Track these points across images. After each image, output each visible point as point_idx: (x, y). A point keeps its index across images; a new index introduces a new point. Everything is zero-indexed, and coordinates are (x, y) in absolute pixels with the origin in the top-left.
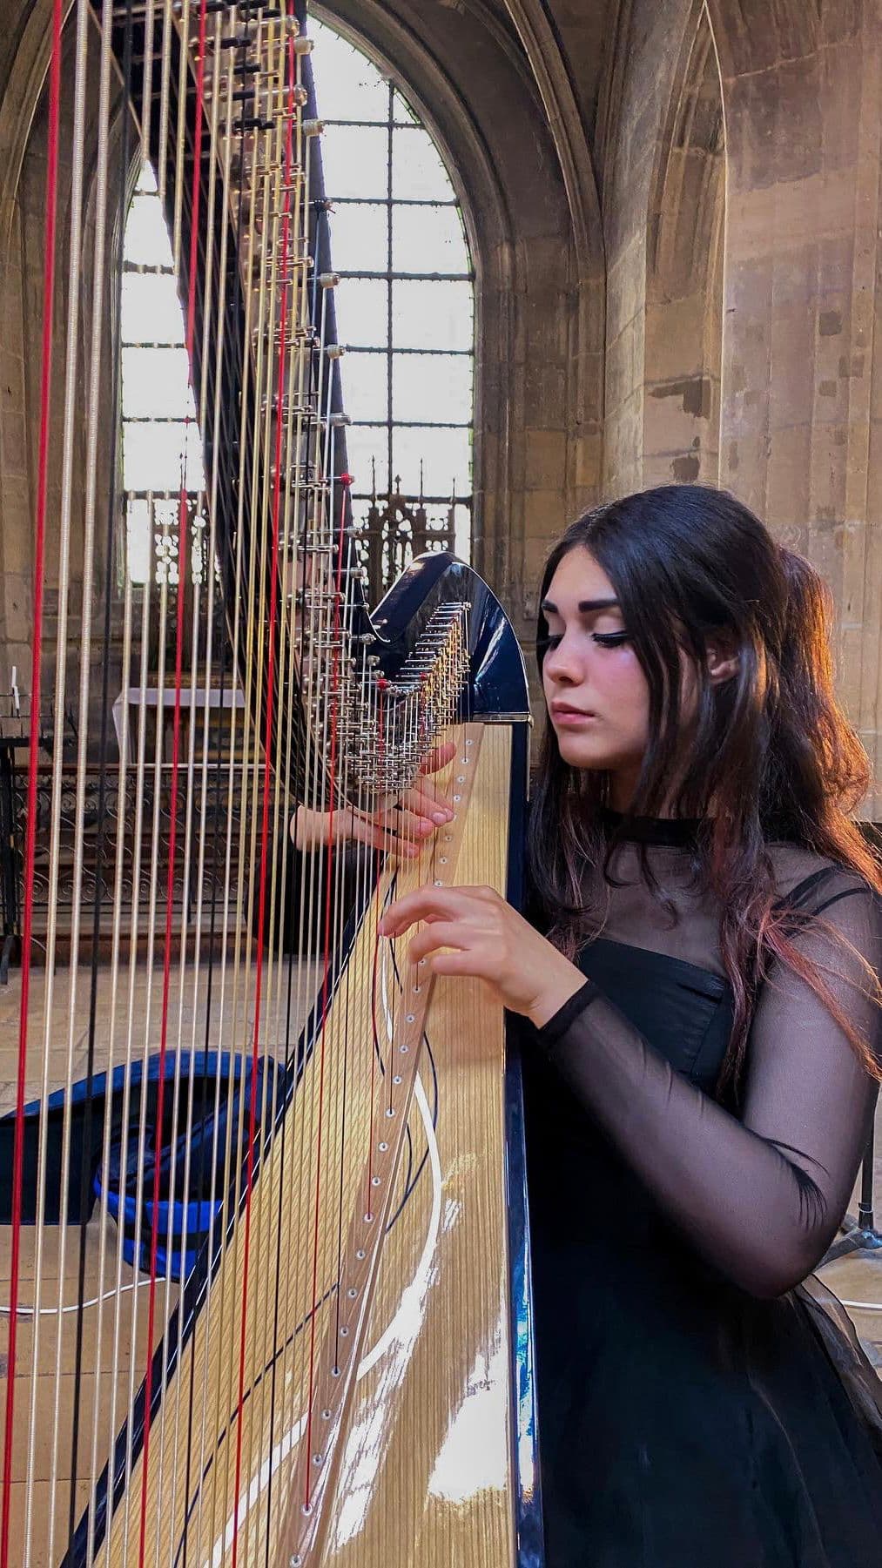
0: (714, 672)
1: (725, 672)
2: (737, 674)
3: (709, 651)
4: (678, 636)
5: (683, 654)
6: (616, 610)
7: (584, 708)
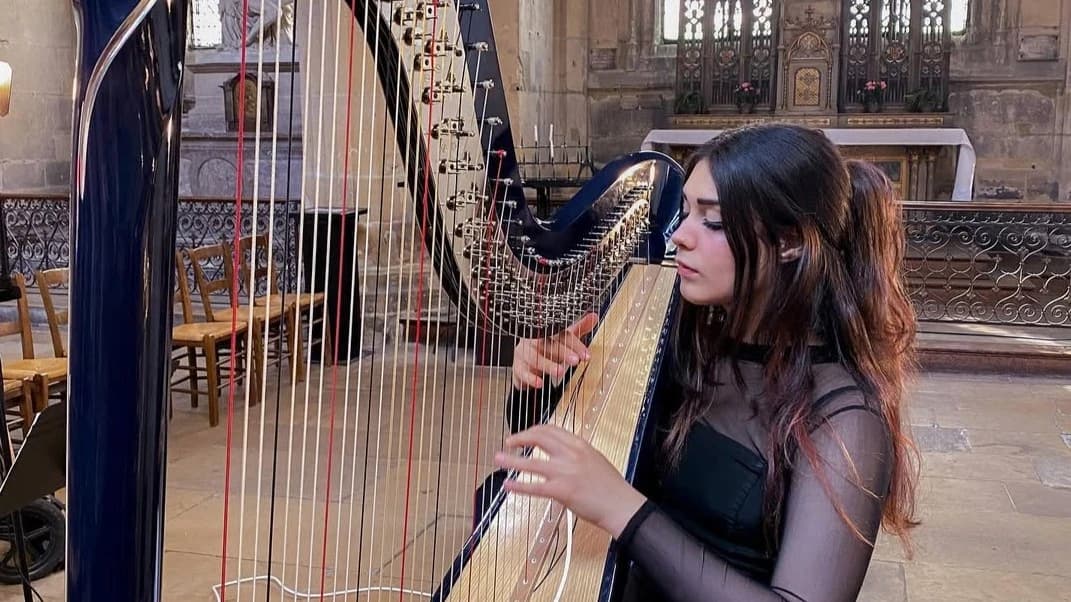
0: (784, 255)
1: (790, 257)
2: (798, 259)
3: (781, 241)
4: (757, 232)
5: (760, 241)
6: (718, 208)
7: (693, 267)
